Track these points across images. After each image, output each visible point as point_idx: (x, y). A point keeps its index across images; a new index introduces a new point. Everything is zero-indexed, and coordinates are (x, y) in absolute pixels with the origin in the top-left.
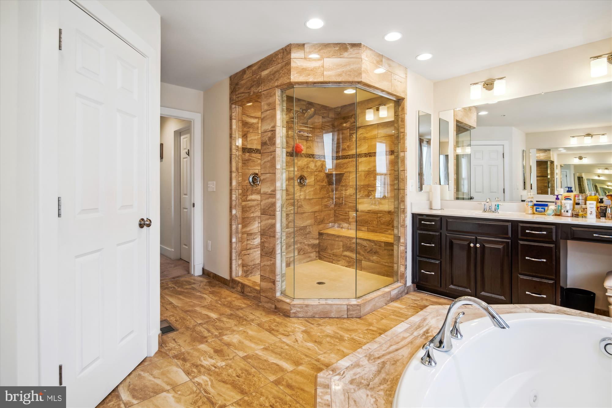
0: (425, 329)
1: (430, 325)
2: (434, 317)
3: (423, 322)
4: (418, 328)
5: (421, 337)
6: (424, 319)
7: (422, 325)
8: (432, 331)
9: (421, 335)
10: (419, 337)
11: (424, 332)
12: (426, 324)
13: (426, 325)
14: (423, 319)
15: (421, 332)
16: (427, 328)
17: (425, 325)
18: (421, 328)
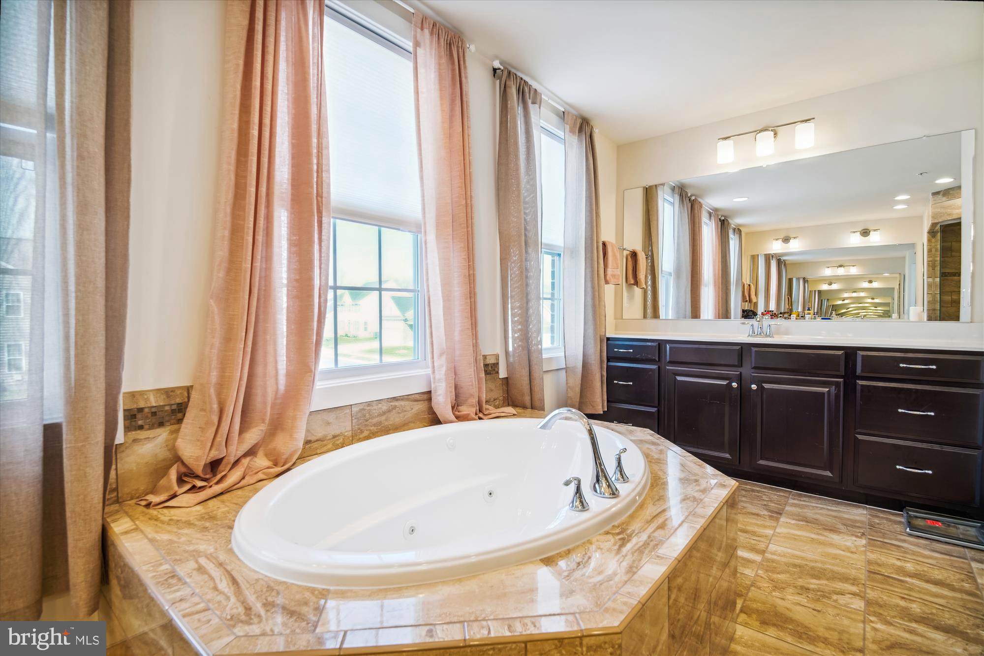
0: (629, 546)
1: (618, 557)
2: (610, 579)
3: (634, 561)
4: (641, 547)
5: (634, 531)
6: (632, 570)
7: (636, 554)
8: (615, 544)
9: (634, 535)
10: (636, 532)
11: (629, 541)
12: (627, 558)
13: (626, 555)
14: (634, 570)
15: (634, 540)
16: (625, 550)
17: (629, 557)
18: (636, 548)
